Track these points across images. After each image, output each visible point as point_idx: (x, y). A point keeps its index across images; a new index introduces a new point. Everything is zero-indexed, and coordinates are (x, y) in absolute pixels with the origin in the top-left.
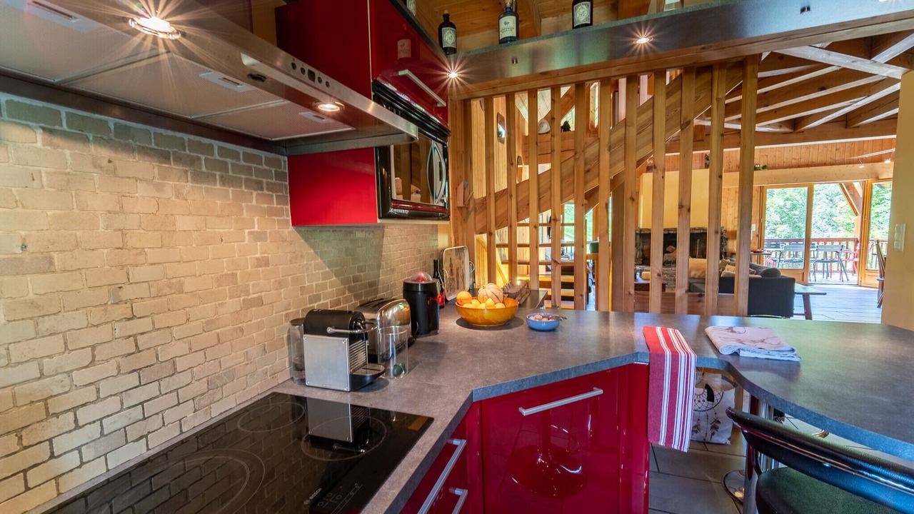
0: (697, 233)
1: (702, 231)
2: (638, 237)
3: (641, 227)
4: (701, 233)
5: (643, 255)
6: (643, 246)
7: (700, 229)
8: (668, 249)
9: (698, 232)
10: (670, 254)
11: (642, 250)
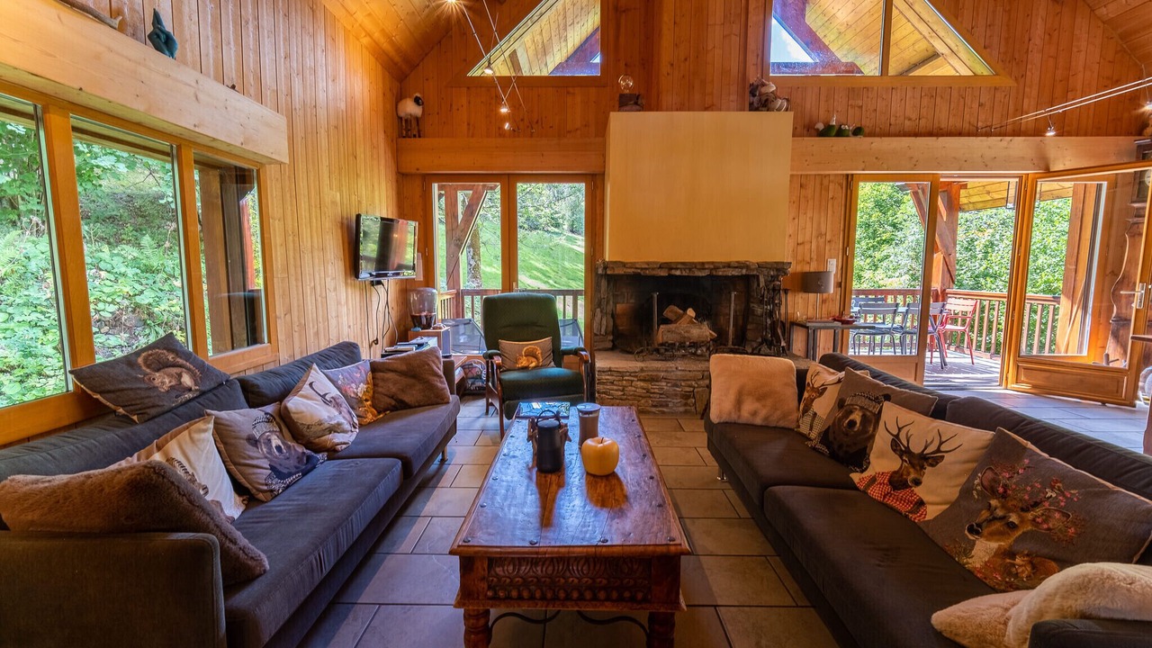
0: (733, 277)
1: (744, 272)
2: (604, 283)
3: (607, 260)
4: (742, 277)
5: (615, 326)
6: (615, 304)
7: (740, 265)
8: (667, 313)
9: (735, 273)
10: (672, 326)
11: (613, 316)
